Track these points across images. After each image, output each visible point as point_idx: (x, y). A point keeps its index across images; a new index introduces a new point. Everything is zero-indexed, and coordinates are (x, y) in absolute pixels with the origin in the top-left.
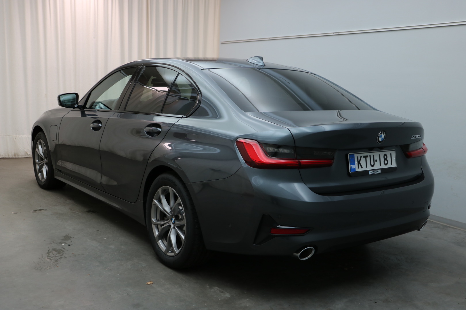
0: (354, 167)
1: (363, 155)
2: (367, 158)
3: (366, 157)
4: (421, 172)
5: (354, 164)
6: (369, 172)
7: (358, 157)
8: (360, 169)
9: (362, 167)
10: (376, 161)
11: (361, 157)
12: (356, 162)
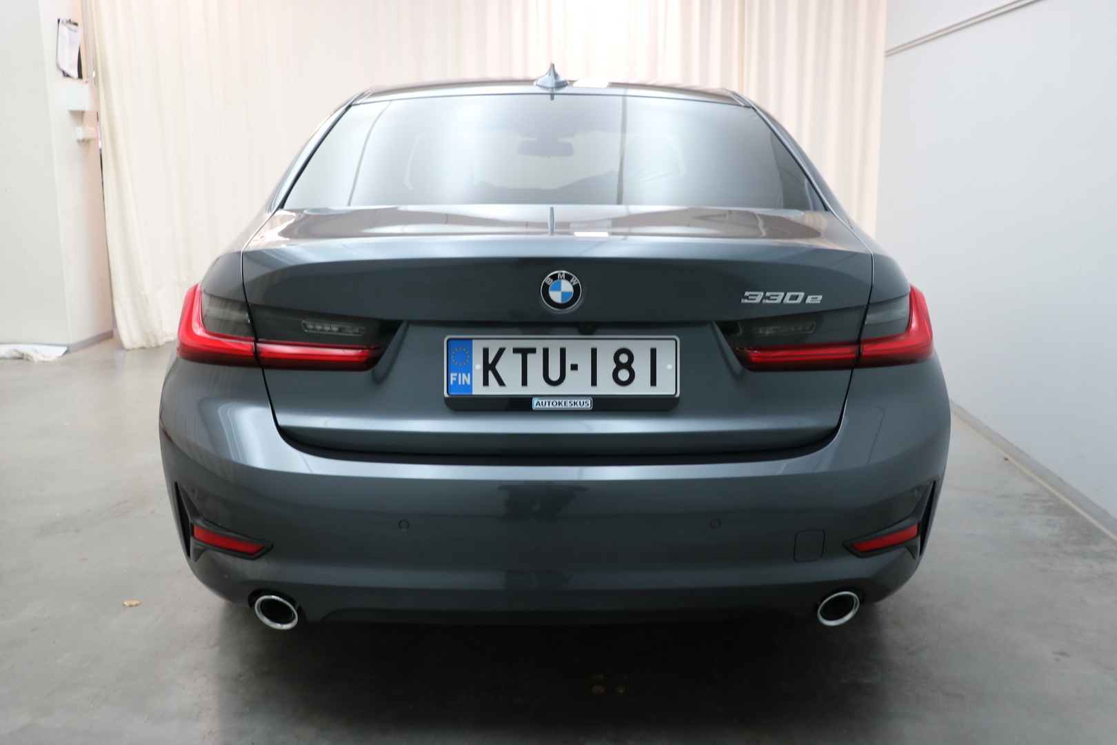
0: (464, 379)
1: (510, 345)
2: (530, 356)
3: (524, 353)
4: (835, 424)
5: (468, 369)
6: (535, 401)
7: (486, 352)
8: (494, 389)
9: (501, 383)
10: (574, 367)
11: (501, 351)
12: (478, 366)
